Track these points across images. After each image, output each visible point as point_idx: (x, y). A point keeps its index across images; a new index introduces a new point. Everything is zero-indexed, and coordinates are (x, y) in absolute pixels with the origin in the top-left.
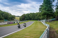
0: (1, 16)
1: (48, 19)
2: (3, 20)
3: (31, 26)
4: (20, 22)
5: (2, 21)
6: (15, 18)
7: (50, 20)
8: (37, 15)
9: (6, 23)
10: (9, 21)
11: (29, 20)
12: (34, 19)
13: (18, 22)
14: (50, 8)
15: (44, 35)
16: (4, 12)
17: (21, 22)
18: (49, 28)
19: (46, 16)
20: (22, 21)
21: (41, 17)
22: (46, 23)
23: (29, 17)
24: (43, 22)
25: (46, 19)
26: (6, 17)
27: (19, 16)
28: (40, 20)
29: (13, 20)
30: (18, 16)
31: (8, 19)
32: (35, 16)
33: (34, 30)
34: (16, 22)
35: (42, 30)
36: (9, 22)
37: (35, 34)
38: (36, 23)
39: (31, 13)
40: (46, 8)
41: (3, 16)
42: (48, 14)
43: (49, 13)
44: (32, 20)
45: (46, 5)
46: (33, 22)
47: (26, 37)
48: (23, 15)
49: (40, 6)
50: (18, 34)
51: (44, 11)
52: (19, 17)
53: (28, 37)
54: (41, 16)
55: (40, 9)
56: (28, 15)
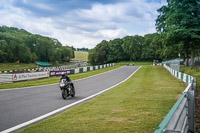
0: (28, 49)
1: (188, 58)
2: (33, 62)
3: (128, 83)
4: (91, 68)
5: (32, 65)
6: (74, 57)
7: (196, 59)
8: (148, 45)
9: (45, 73)
10: (54, 65)
11: (120, 60)
12: (138, 59)
13: (85, 69)
14: (196, 15)
15: (178, 114)
16: (37, 36)
17: (94, 69)
18: (192, 88)
19: (180, 45)
20: (97, 67)
21: (165, 51)
22: (183, 72)
23: (121, 50)
24: (173, 67)
25: (183, 56)
26: (44, 54)
27: (87, 50)
28: (160, 61)
29: (68, 61)
30: (83, 49)
31: (51, 58)
32: (141, 47)
33: (139, 97)
34: (77, 70)
35: (170, 97)
36: (54, 68)
37: (145, 109)
38: (148, 70)
39: (127, 38)
40: (181, 18)
41: (32, 51)
42: (189, 38)
43: (194, 36)
44: (133, 60)
45: (179, 7)
47: (113, 119)
48: (99, 46)
49: (160, 10)
50: (85, 109)
51: (174, 28)
52: (87, 53)
53: (120, 120)
54: (162, 47)
55: (160, 20)
56: (118, 42)
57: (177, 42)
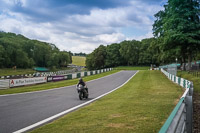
0: (26, 54)
1: (185, 62)
2: (30, 67)
3: (125, 88)
4: (89, 73)
5: (29, 71)
6: (71, 62)
7: (193, 63)
8: (145, 49)
9: (42, 79)
10: (51, 70)
11: (118, 65)
12: (136, 64)
13: (82, 74)
14: (192, 20)
16: (35, 41)
17: (92, 74)
18: (189, 93)
19: (178, 50)
20: (94, 72)
23: (119, 55)
24: (170, 72)
25: (180, 61)
26: (41, 59)
27: (84, 55)
28: (158, 65)
29: (66, 66)
30: (81, 54)
31: (49, 63)
32: (138, 52)
33: (137, 102)
34: (74, 75)
36: (51, 74)
37: (143, 115)
38: (145, 75)
39: (125, 42)
40: (177, 23)
41: (30, 56)
42: (186, 43)
44: (131, 65)
45: (176, 12)
46: (134, 73)
47: (111, 125)
48: (97, 50)
49: (157, 15)
50: (83, 115)
51: (172, 33)
52: (85, 58)
53: (117, 126)
54: (159, 52)
55: (157, 25)
56: (115, 47)
57: (174, 47)
